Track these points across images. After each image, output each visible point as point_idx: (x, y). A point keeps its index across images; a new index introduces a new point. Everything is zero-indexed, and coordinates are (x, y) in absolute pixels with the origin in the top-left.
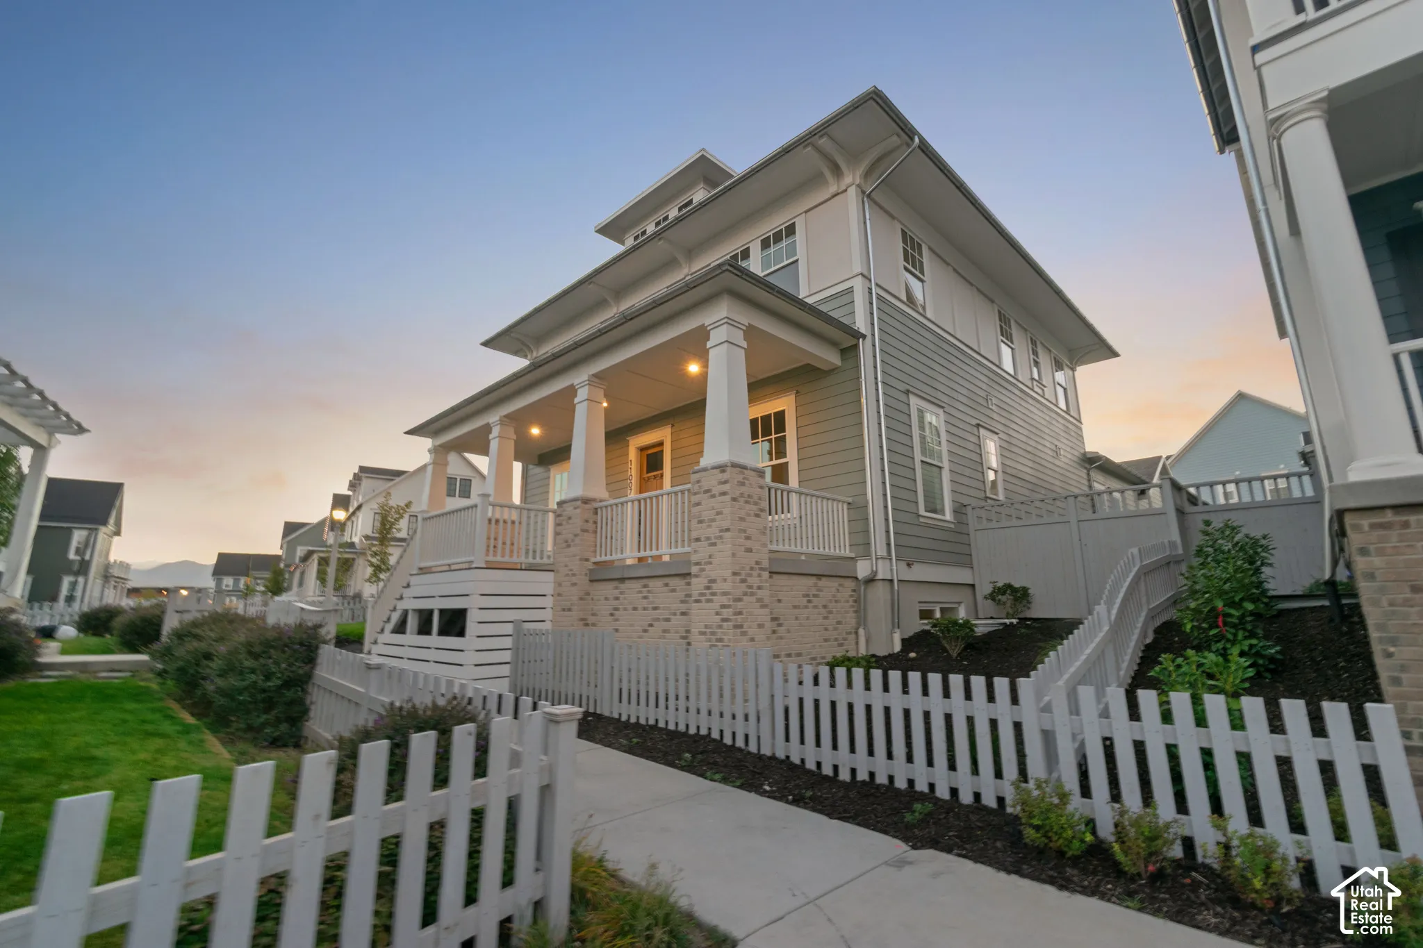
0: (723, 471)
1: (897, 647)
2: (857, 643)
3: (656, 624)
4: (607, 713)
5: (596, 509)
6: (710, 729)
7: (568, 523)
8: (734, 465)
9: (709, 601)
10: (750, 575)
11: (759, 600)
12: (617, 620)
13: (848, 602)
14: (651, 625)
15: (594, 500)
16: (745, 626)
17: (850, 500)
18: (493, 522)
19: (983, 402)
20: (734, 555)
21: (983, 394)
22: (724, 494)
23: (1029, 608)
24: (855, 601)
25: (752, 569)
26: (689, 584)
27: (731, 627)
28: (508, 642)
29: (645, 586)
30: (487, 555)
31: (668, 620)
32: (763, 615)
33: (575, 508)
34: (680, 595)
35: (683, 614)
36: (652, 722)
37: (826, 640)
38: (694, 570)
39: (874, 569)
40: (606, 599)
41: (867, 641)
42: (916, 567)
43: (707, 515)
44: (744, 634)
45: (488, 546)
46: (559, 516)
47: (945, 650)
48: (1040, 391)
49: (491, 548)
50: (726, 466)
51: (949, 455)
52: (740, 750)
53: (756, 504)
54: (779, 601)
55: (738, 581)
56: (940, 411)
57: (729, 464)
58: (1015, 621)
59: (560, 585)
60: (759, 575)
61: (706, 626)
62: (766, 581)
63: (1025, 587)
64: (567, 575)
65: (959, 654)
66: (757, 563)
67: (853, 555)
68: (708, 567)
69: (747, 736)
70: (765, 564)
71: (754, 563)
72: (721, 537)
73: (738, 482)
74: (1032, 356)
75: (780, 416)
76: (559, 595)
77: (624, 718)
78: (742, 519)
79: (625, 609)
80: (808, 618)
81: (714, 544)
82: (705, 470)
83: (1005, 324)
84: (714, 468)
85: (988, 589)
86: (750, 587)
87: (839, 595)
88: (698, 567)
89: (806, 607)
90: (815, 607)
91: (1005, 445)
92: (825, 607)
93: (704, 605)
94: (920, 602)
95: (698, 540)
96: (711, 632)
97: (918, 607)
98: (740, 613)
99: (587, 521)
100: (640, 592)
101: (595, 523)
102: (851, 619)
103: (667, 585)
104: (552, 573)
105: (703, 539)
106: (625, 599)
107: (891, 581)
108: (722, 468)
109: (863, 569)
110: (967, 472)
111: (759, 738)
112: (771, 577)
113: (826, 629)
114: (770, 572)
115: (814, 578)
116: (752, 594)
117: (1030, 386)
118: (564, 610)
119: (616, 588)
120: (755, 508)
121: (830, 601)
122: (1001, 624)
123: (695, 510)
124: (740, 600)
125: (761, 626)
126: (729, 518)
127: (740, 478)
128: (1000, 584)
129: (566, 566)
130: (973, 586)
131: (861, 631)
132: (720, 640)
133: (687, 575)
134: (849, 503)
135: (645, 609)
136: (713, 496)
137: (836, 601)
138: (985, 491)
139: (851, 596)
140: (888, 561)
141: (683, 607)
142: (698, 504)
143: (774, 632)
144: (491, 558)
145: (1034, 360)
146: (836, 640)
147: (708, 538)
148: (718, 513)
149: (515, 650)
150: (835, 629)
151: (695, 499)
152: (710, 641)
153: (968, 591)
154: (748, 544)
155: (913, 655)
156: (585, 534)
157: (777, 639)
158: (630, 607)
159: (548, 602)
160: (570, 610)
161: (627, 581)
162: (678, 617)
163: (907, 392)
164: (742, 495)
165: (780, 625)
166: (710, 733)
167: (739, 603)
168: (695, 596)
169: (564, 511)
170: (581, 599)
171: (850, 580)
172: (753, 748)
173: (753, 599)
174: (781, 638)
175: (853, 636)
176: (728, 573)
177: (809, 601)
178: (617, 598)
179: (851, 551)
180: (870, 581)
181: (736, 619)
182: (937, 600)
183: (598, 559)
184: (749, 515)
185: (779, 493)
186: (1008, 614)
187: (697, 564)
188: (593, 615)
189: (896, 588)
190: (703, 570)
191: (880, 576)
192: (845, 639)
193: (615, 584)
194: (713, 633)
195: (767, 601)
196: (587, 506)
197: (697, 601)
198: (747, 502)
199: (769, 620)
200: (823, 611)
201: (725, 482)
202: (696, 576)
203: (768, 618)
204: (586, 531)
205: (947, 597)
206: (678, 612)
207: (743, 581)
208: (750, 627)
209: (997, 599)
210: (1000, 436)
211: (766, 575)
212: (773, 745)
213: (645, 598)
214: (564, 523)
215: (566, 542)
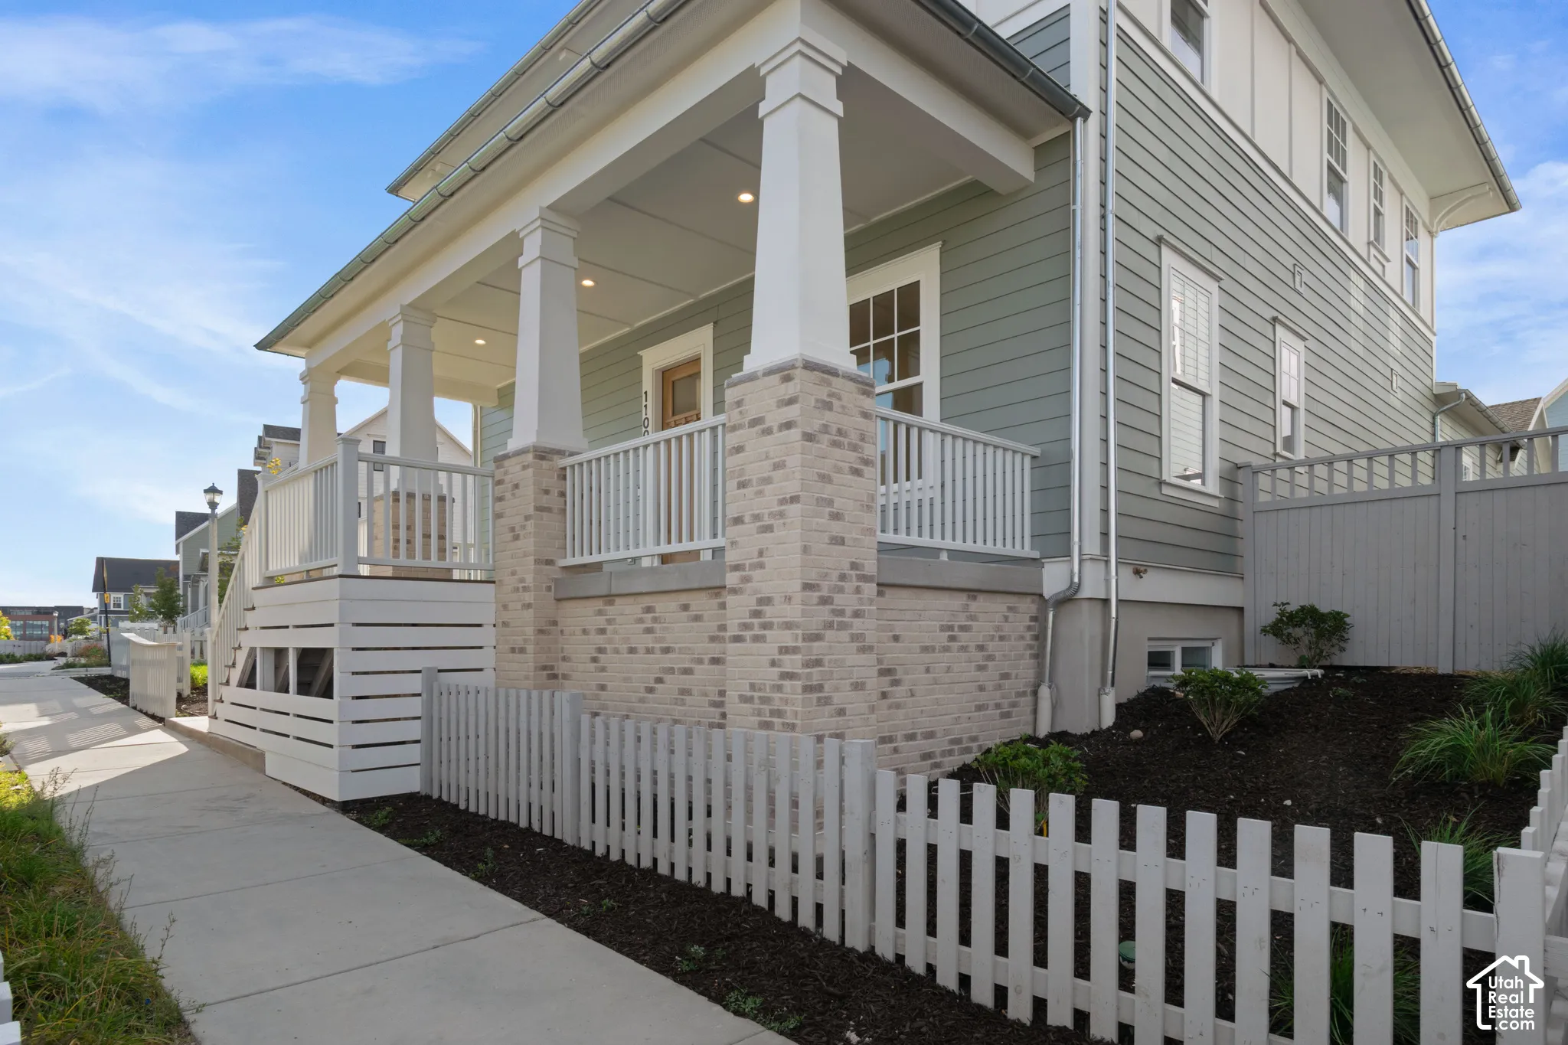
0: (787, 379)
1: (1109, 719)
2: (1035, 711)
3: (667, 678)
4: (570, 840)
5: (564, 469)
6: (749, 886)
7: (513, 495)
8: (810, 366)
9: (757, 639)
10: (841, 590)
11: (855, 638)
12: (603, 669)
13: (1022, 638)
14: (659, 680)
15: (560, 453)
16: (827, 687)
17: (1037, 451)
18: (403, 498)
19: (1287, 277)
20: (806, 550)
21: (1289, 262)
22: (788, 425)
23: (1343, 650)
24: (1036, 638)
25: (843, 577)
26: (723, 606)
27: (800, 690)
28: (415, 707)
29: (649, 610)
30: (396, 555)
31: (687, 671)
32: (864, 667)
33: (525, 468)
34: (710, 626)
35: (715, 661)
36: (646, 863)
37: (979, 708)
38: (732, 579)
39: (1076, 580)
40: (585, 632)
41: (1054, 708)
42: (1150, 577)
43: (756, 470)
44: (826, 701)
45: (397, 541)
46: (500, 482)
47: (1198, 726)
48: (1378, 268)
49: (403, 545)
50: (793, 367)
51: (1221, 373)
52: (805, 933)
53: (854, 448)
54: (896, 638)
55: (815, 601)
56: (1213, 286)
57: (799, 364)
58: (1319, 672)
59: (505, 607)
60: (858, 590)
61: (753, 687)
62: (871, 601)
63: (1338, 613)
64: (517, 590)
65: (1226, 736)
66: (854, 566)
67: (1036, 554)
68: (756, 574)
69: (819, 908)
70: (871, 567)
71: (848, 566)
72: (781, 515)
73: (817, 401)
74: (1373, 201)
75: (910, 294)
76: (505, 624)
77: (600, 851)
78: (824, 478)
79: (617, 651)
80: (949, 670)
81: (768, 529)
82: (752, 378)
83: (1337, 132)
84: (770, 372)
85: (1270, 616)
86: (841, 613)
87: (1007, 627)
88: (737, 574)
89: (946, 649)
90: (964, 649)
91: (1314, 361)
92: (981, 648)
93: (748, 645)
94: (1150, 639)
95: (738, 521)
96: (760, 698)
97: (1147, 647)
98: (818, 663)
99: (547, 492)
100: (641, 621)
101: (563, 494)
102: (1025, 670)
103: (685, 607)
104: (493, 585)
105: (747, 519)
106: (615, 632)
107: (1106, 602)
108: (784, 372)
109: (1053, 579)
110: (1250, 407)
111: (843, 913)
112: (880, 594)
113: (981, 689)
114: (879, 585)
115: (964, 596)
116: (843, 626)
117: (1365, 256)
118: (513, 650)
119: (600, 613)
120: (852, 456)
121: (992, 638)
122: (1297, 678)
123: (733, 461)
124: (818, 637)
125: (858, 686)
126: (798, 476)
127: (823, 393)
128: (1293, 607)
129: (513, 573)
130: (1241, 610)
131: (1044, 692)
132: (779, 713)
133: (718, 590)
134: (1034, 457)
135: (649, 651)
136: (768, 432)
137: (1002, 638)
138: (1275, 444)
139: (1029, 628)
140: (1102, 565)
141: (715, 649)
142: (739, 449)
143: (884, 695)
144: (403, 560)
145: (1375, 206)
146: (998, 706)
147: (757, 517)
148: (777, 466)
149: (427, 718)
150: (999, 687)
151: (733, 439)
152: (759, 715)
153: (1234, 618)
154: (836, 528)
155: (1137, 734)
156: (545, 514)
157: (890, 707)
158: (624, 647)
159: (486, 636)
160: (522, 651)
161: (618, 601)
162: (706, 666)
163: (1159, 241)
164: (825, 429)
165: (896, 683)
166: (749, 894)
167: (816, 644)
168: (733, 630)
169: (506, 473)
170: (541, 632)
171: (1029, 599)
172: (831, 932)
173: (844, 635)
174: (898, 706)
175: (1029, 699)
176: (797, 585)
177: (952, 639)
178: (602, 631)
179: (1032, 548)
180: (1067, 600)
181: (809, 676)
182: (1176, 633)
183: (570, 561)
184: (839, 470)
185: (902, 430)
186: (1302, 658)
187: (737, 568)
188: (564, 659)
189: (1114, 614)
190: (746, 580)
191: (1086, 592)
192: (1014, 705)
193: (599, 604)
194: (765, 700)
195: (871, 638)
196: (545, 464)
197: (737, 639)
198: (835, 444)
199: (876, 674)
200: (979, 656)
201: (791, 401)
202: (734, 591)
203: (874, 672)
204: (548, 510)
205: (1192, 629)
206: (706, 658)
207: (825, 601)
208: (837, 689)
209: (1285, 632)
210: (1307, 343)
211: (870, 589)
212: (871, 932)
213: (649, 631)
214: (508, 495)
215: (513, 529)
